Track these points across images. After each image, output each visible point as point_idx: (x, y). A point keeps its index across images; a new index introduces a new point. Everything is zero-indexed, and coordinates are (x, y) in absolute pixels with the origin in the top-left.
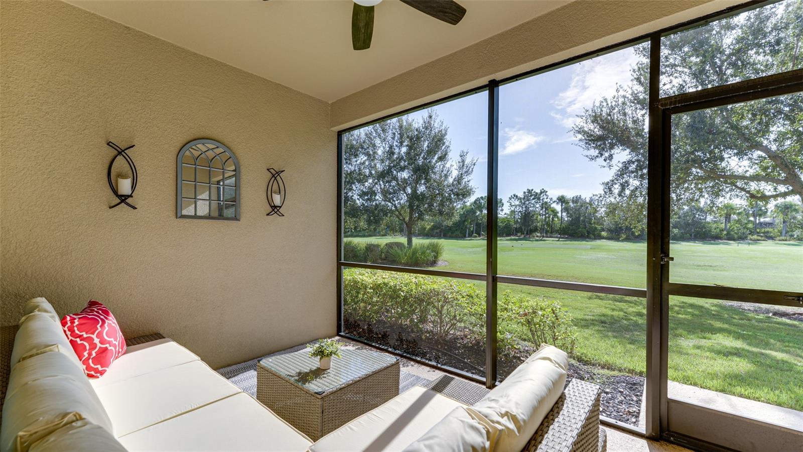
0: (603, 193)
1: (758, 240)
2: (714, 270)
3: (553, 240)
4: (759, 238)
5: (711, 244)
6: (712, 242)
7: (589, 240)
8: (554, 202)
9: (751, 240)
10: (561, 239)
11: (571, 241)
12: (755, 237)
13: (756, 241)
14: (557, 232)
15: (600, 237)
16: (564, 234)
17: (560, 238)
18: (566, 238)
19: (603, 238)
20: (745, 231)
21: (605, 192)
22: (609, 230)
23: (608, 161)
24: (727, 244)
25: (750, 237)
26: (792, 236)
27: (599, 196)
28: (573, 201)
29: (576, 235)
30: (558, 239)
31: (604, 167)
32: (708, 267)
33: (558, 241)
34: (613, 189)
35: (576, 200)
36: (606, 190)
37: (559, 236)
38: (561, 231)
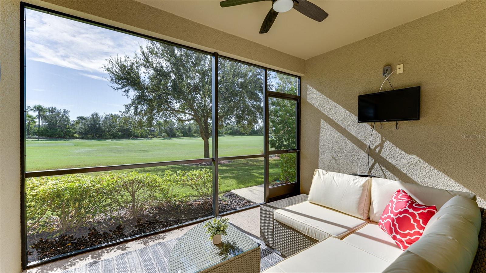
0: (125, 111)
1: (152, 138)
2: (147, 152)
3: (32, 141)
4: (152, 137)
5: (136, 140)
6: (136, 139)
7: (65, 139)
8: (32, 110)
9: (149, 137)
10: (40, 140)
11: (50, 141)
12: (150, 136)
13: (151, 138)
14: (34, 134)
15: (73, 137)
16: (42, 135)
17: (39, 138)
18: (45, 138)
19: (76, 138)
20: (147, 133)
21: (126, 110)
22: (80, 133)
23: (126, 93)
24: (142, 140)
25: (149, 136)
26: (161, 136)
27: (123, 112)
28: (50, 111)
29: (54, 136)
30: (37, 140)
31: (124, 96)
32: (144, 151)
33: (38, 141)
34: (130, 109)
35: (52, 110)
36: (126, 109)
37: (37, 137)
38: (39, 133)
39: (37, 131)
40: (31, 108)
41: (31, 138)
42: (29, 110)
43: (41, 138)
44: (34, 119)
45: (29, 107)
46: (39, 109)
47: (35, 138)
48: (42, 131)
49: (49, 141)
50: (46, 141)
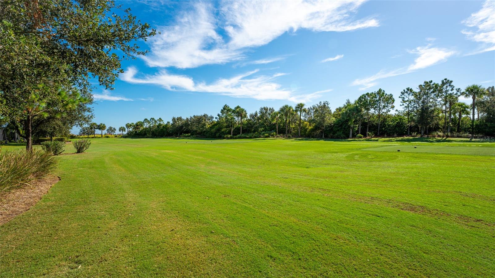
3: (463, 141)
8: (463, 94)
14: (467, 130)
33: (470, 141)
37: (471, 135)
38: (473, 129)
39: (469, 126)
40: (462, 91)
41: (461, 137)
42: (460, 95)
43: (476, 137)
44: (466, 109)
45: (459, 89)
46: (473, 91)
47: (467, 137)
48: (477, 125)
49: (488, 143)
50: (482, 142)
